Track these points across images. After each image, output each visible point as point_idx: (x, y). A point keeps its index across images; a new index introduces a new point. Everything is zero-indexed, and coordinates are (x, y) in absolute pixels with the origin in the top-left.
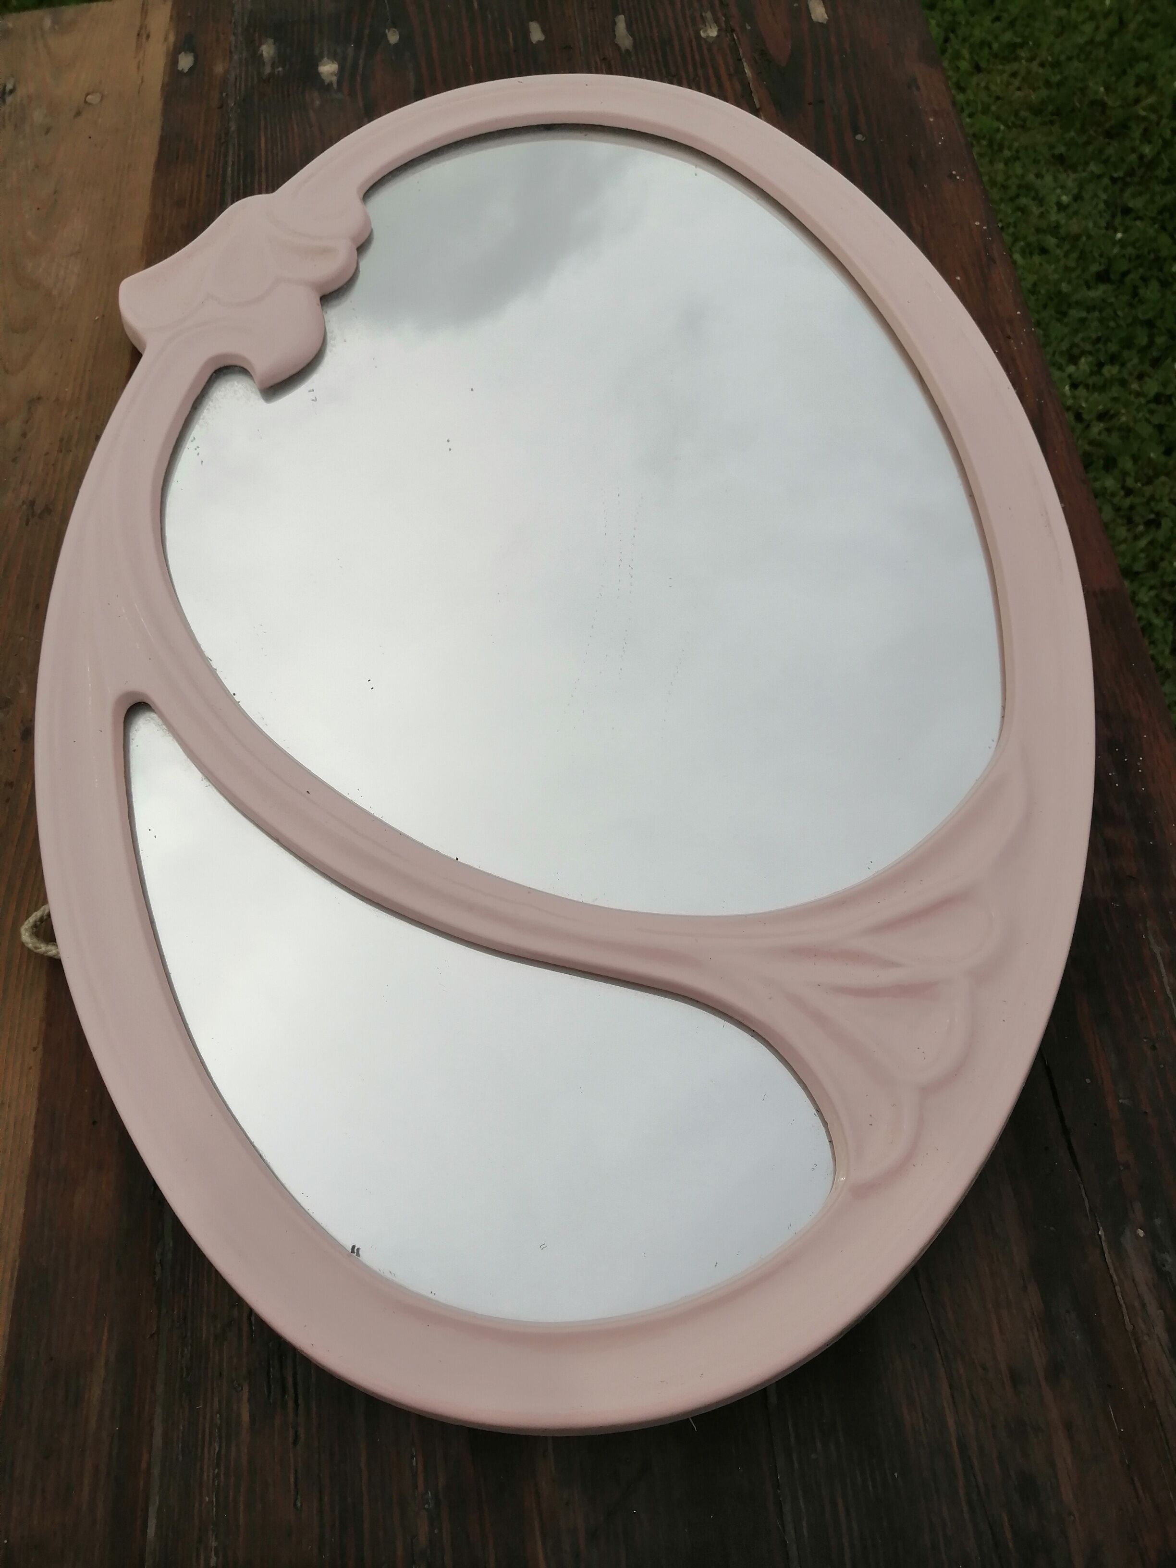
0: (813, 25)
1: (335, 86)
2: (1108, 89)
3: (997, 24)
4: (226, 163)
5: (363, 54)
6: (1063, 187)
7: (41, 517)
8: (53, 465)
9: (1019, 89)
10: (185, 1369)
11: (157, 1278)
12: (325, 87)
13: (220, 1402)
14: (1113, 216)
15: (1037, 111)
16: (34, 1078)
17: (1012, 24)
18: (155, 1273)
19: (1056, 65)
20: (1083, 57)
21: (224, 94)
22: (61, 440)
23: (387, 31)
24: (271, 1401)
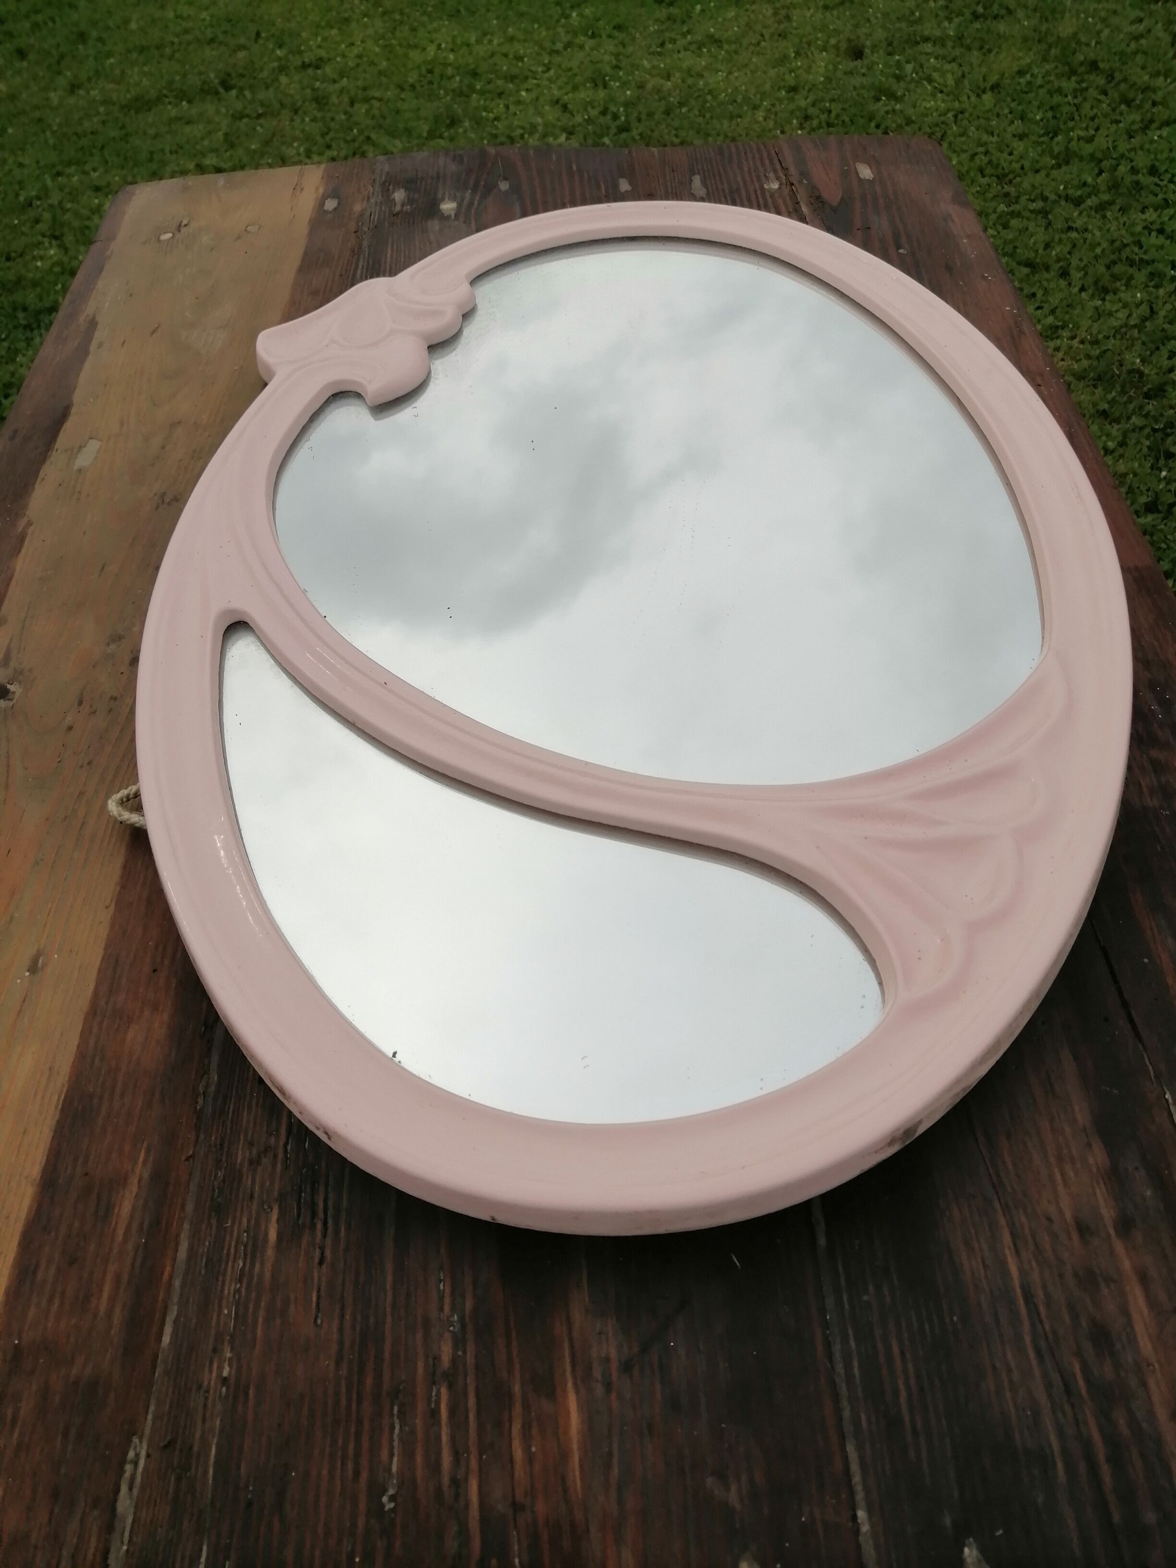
0: (861, 180)
1: (453, 217)
2: (1143, 361)
3: (1040, 311)
4: (357, 266)
5: (477, 197)
6: (1108, 435)
7: (169, 504)
8: (185, 468)
9: (1063, 360)
10: (216, 1190)
11: (199, 1107)
12: (444, 218)
13: (249, 1221)
14: (1157, 459)
15: (1080, 377)
16: (103, 931)
17: (1053, 312)
18: (197, 1103)
19: (1095, 342)
20: (1118, 336)
21: (360, 224)
22: (194, 451)
23: (499, 183)
24: (300, 1222)
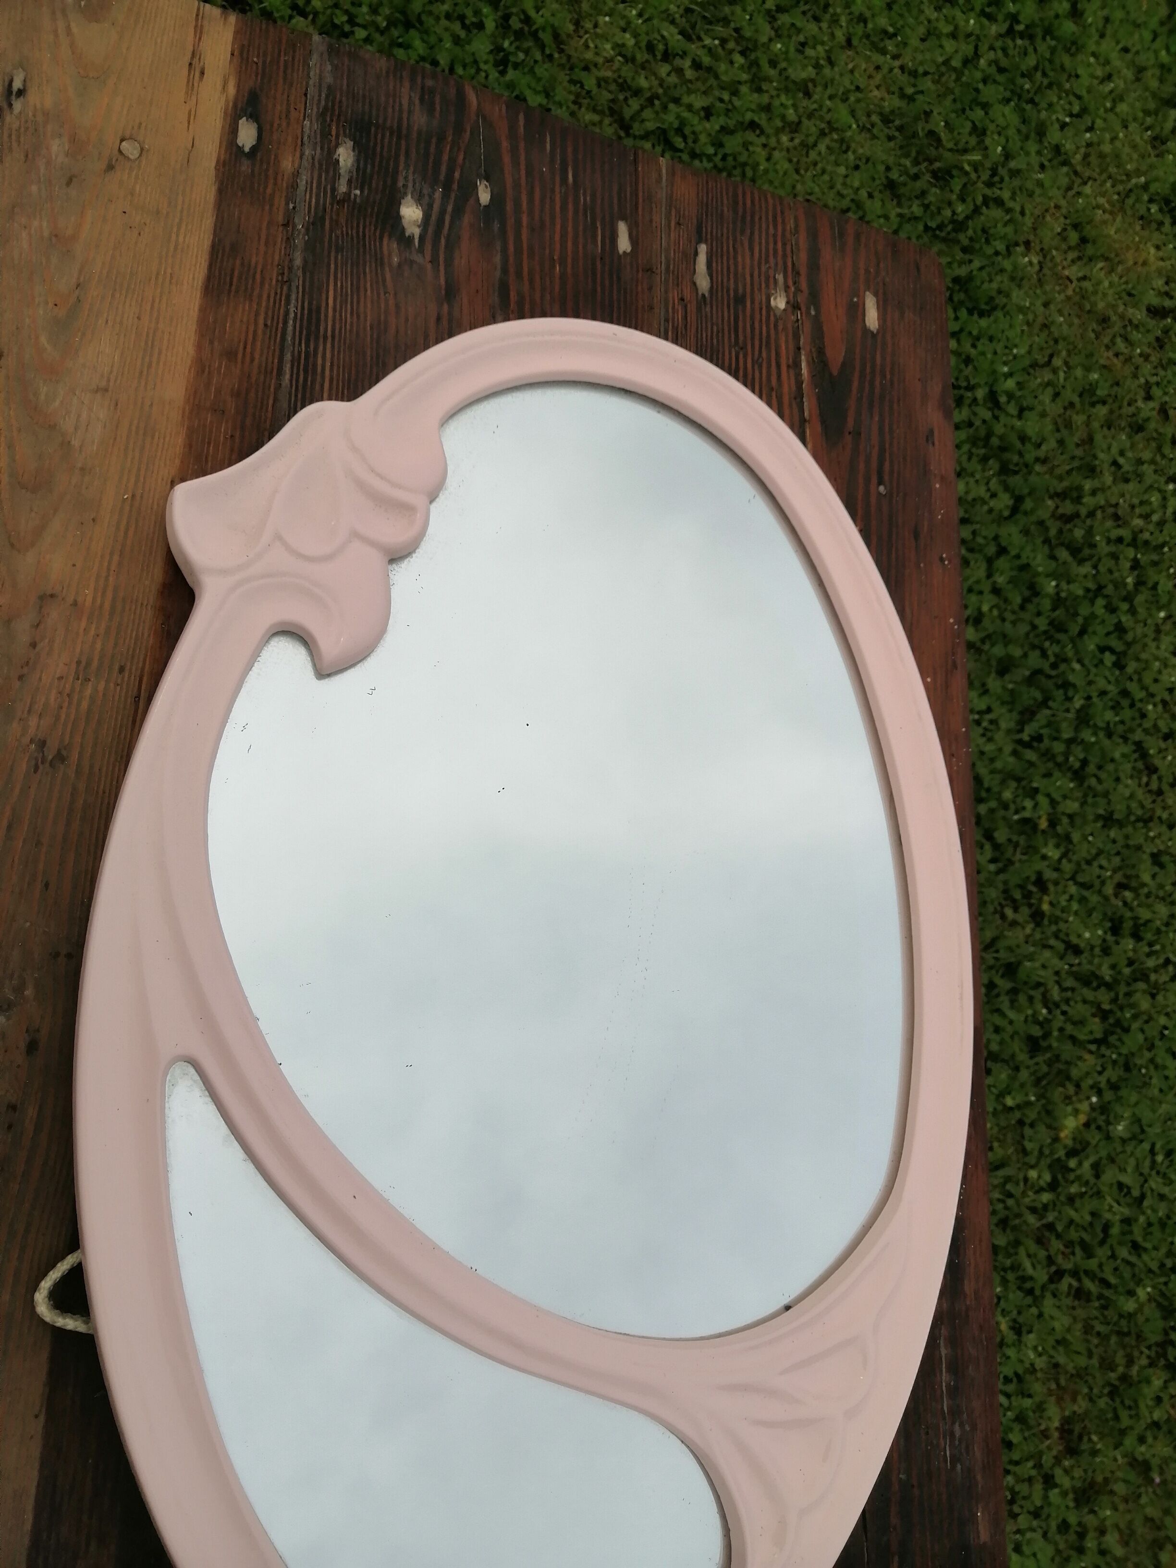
0: (866, 330)
1: (417, 242)
5: (450, 208)
7: (51, 764)
16: (35, 1449)
21: (291, 206)
23: (479, 183)
